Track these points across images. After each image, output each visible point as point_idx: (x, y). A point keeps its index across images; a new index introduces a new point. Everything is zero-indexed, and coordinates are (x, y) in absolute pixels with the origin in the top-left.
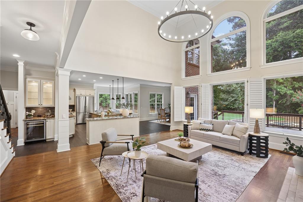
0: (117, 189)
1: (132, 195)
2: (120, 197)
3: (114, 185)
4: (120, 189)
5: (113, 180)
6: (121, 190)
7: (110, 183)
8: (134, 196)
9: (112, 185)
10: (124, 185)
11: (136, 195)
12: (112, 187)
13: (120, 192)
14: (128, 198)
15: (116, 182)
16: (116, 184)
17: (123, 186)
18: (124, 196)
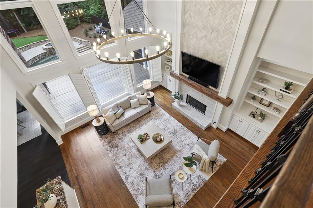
1: (200, 178)
2: (203, 184)
3: (194, 192)
4: (196, 187)
5: (188, 195)
6: (198, 185)
7: (193, 196)
8: (200, 177)
11: (200, 176)
13: (199, 185)
14: (203, 180)
16: (193, 191)
17: (193, 186)
18: (201, 182)
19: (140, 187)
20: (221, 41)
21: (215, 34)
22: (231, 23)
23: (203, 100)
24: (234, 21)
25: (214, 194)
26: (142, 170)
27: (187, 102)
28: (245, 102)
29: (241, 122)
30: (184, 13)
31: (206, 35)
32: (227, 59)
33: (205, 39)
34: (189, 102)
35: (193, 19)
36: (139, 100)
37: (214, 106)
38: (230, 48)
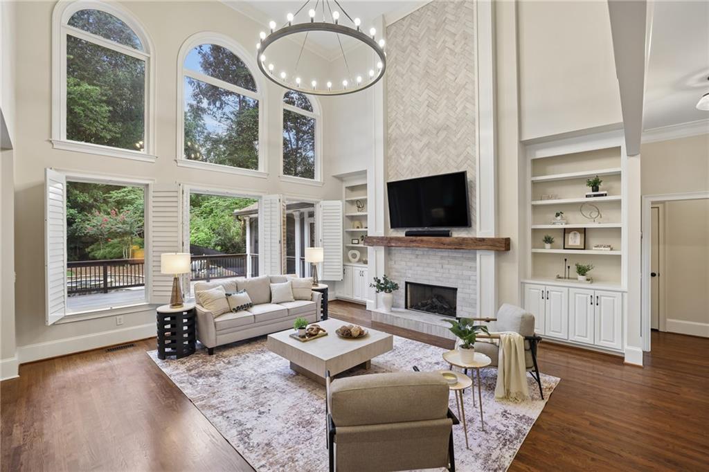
0: (516, 439)
1: (508, 416)
2: (528, 428)
3: (510, 449)
4: (510, 436)
5: (493, 457)
6: (513, 433)
7: (512, 459)
8: (508, 413)
9: (512, 452)
10: (494, 433)
11: (505, 412)
12: (518, 449)
13: (519, 432)
14: (520, 418)
15: (499, 448)
16: (505, 445)
17: (498, 434)
18: (520, 424)
19: (299, 455)
20: (455, 140)
21: (443, 134)
22: (465, 108)
23: (444, 275)
24: (468, 105)
25: (582, 447)
26: (304, 414)
27: (406, 308)
28: (534, 255)
29: (545, 296)
30: (387, 126)
31: (429, 142)
32: (475, 164)
33: (429, 148)
34: (411, 307)
35: (403, 130)
36: (294, 287)
37: (473, 278)
38: (475, 144)
